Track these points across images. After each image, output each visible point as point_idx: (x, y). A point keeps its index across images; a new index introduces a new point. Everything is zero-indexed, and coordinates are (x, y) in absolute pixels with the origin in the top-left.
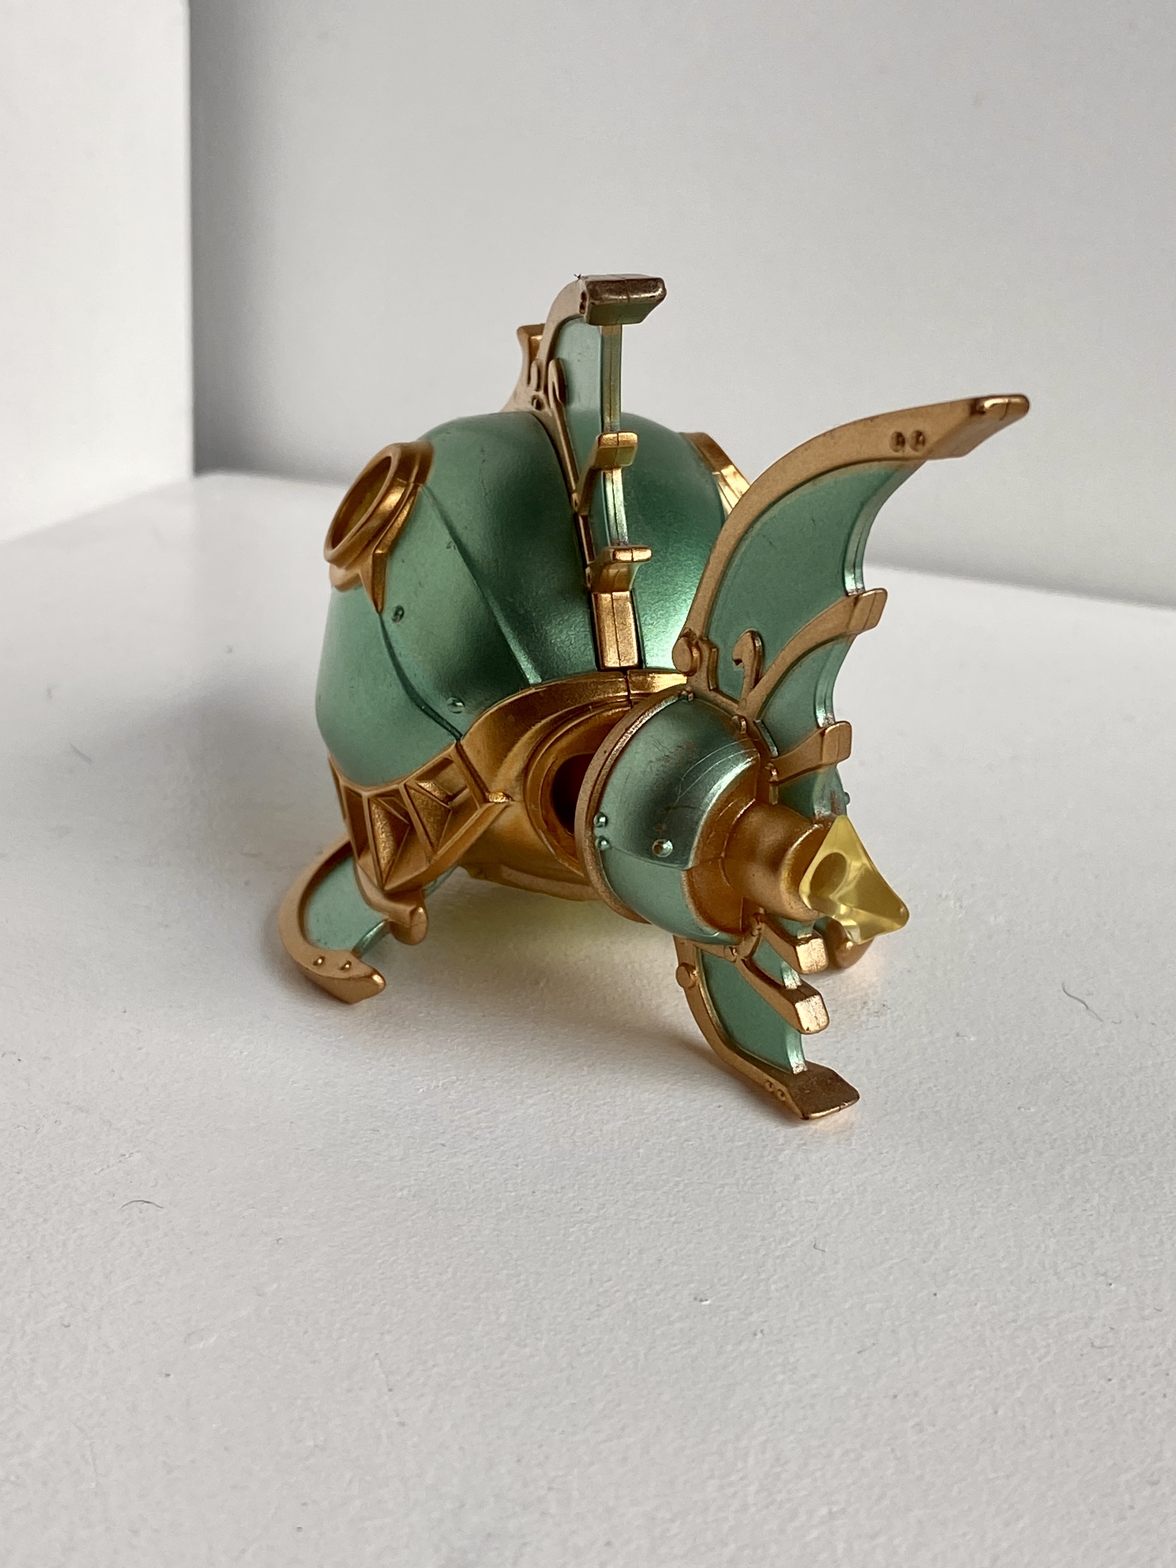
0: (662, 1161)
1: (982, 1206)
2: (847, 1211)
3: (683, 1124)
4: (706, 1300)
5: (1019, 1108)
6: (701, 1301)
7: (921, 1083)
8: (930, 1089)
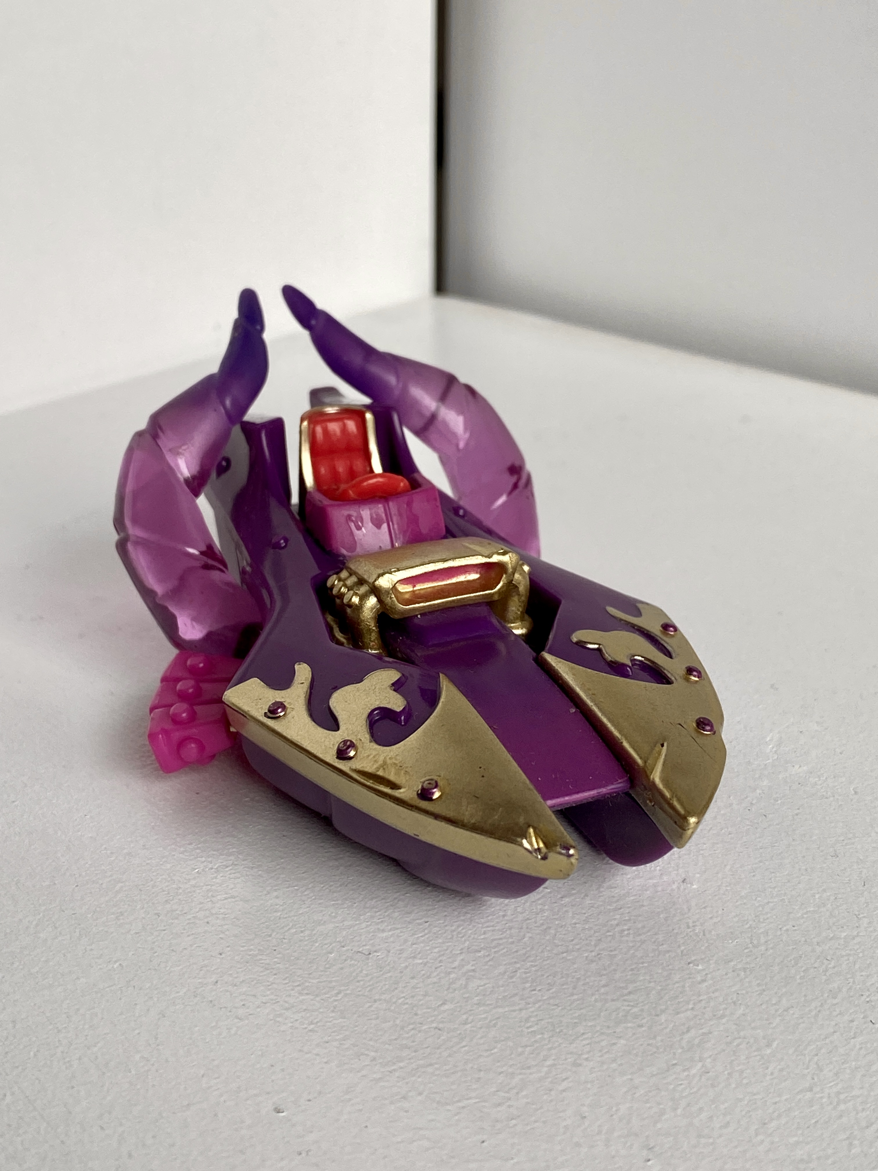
0: (342, 969)
1: (587, 1059)
2: (464, 1044)
3: (384, 935)
4: (283, 1112)
5: (689, 963)
6: (279, 1112)
7: (617, 925)
8: (623, 931)
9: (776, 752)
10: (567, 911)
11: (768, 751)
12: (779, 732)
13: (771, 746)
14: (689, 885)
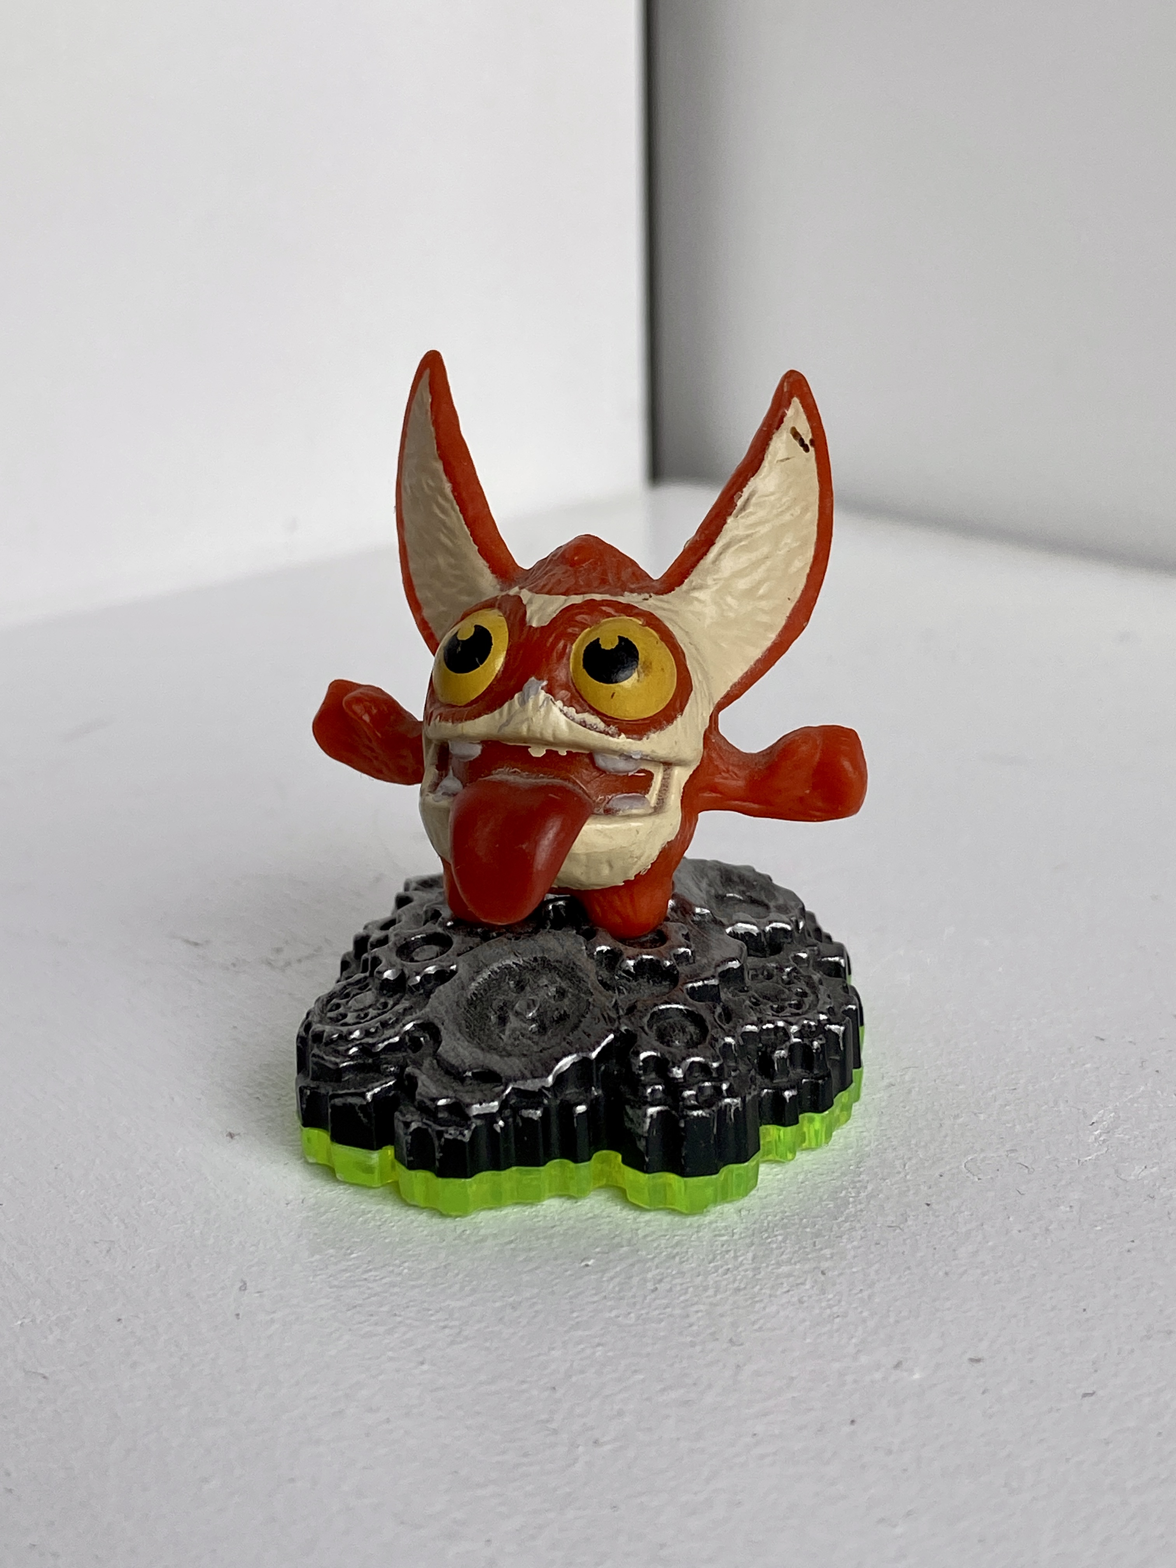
9: (1104, 1141)
10: (667, 1417)
11: (1091, 1139)
12: (1116, 1110)
13: (1096, 1133)
14: (905, 1374)
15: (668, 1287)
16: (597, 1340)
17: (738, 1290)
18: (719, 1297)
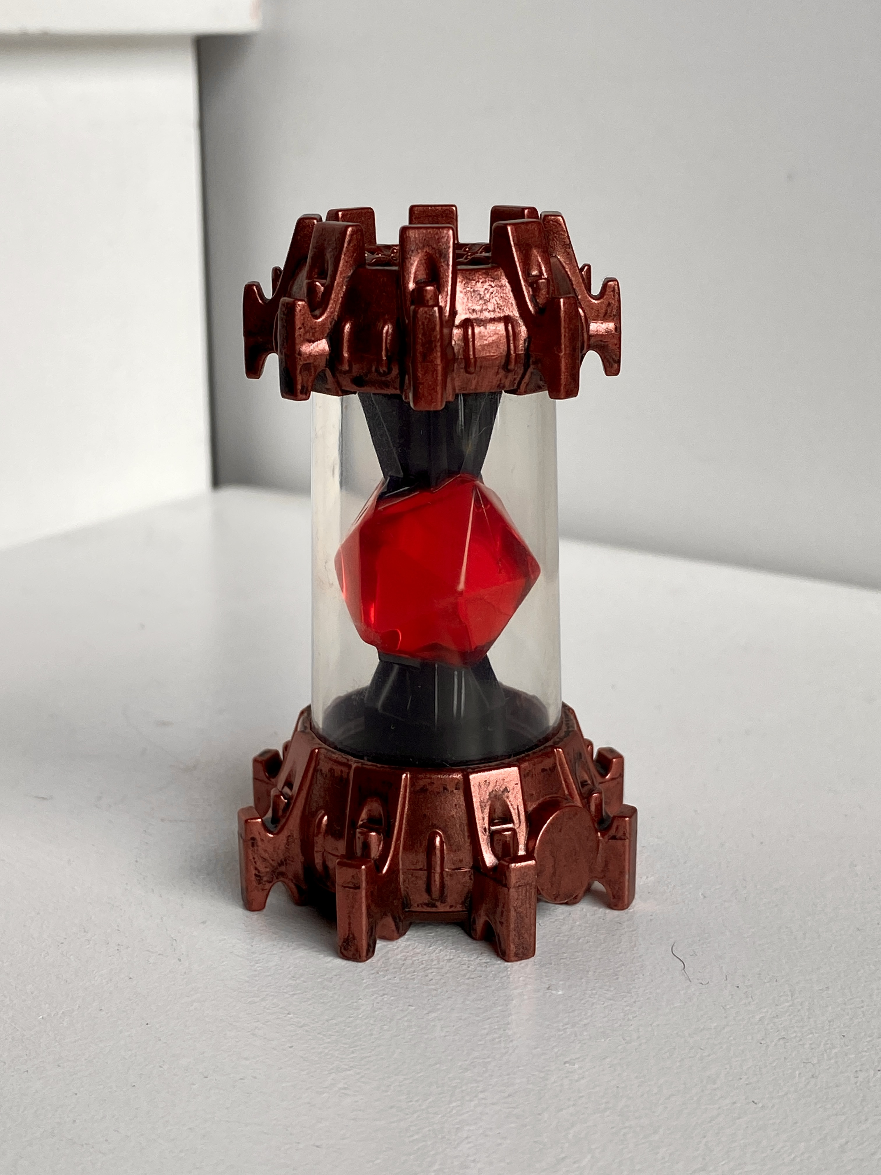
10: (434, 1026)
14: (554, 992)
15: (411, 962)
16: (381, 993)
17: (449, 960)
18: (441, 964)
